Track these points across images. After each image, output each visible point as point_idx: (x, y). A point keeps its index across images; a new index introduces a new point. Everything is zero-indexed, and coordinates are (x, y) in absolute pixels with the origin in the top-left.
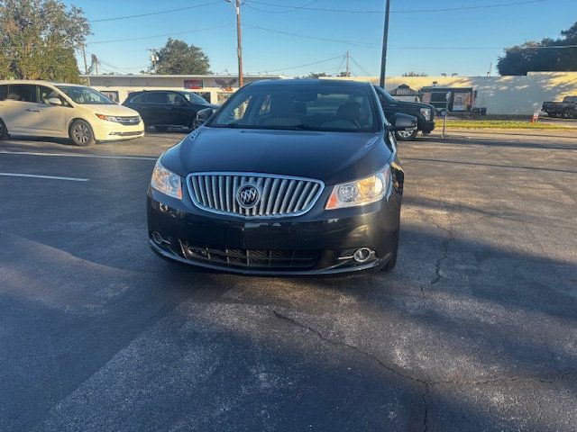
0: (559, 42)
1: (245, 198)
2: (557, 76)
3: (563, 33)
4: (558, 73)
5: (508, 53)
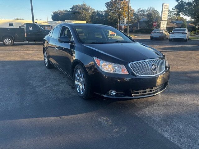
3: (70, 8)
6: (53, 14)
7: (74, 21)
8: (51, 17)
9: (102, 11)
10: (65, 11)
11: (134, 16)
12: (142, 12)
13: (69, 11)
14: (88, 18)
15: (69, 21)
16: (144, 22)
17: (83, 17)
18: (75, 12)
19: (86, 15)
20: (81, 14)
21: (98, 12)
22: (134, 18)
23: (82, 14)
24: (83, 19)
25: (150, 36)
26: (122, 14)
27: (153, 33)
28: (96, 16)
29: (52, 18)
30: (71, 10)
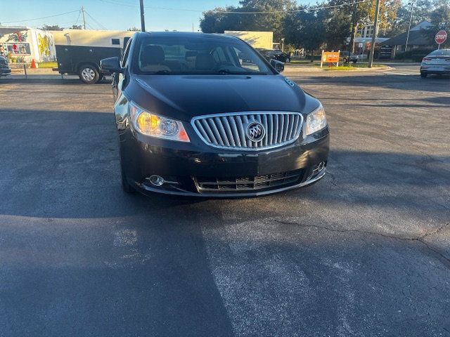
0: (239, 10)
1: (253, 134)
2: (243, 34)
3: (240, 2)
4: (243, 32)
5: (205, 16)
6: (203, 17)
7: (246, 32)
8: (199, 24)
9: (311, 5)
10: (229, 9)
11: (400, 16)
12: (424, 7)
13: (236, 8)
14: (278, 26)
15: (234, 32)
16: (423, 31)
17: (267, 24)
18: (252, 10)
19: (273, 17)
20: (263, 15)
21: (301, 8)
22: (400, 23)
23: (266, 14)
24: (267, 27)
25: (420, 67)
26: (365, 12)
27: (430, 59)
28: (296, 19)
29: (201, 26)
30: (241, 6)
